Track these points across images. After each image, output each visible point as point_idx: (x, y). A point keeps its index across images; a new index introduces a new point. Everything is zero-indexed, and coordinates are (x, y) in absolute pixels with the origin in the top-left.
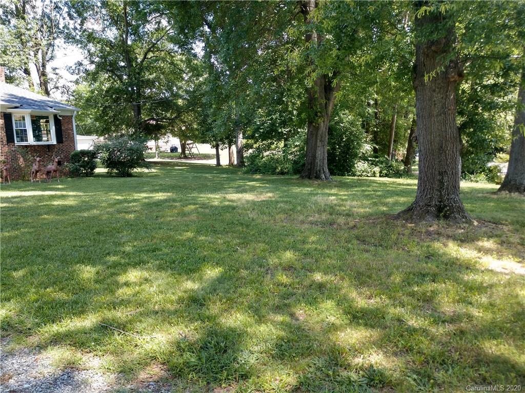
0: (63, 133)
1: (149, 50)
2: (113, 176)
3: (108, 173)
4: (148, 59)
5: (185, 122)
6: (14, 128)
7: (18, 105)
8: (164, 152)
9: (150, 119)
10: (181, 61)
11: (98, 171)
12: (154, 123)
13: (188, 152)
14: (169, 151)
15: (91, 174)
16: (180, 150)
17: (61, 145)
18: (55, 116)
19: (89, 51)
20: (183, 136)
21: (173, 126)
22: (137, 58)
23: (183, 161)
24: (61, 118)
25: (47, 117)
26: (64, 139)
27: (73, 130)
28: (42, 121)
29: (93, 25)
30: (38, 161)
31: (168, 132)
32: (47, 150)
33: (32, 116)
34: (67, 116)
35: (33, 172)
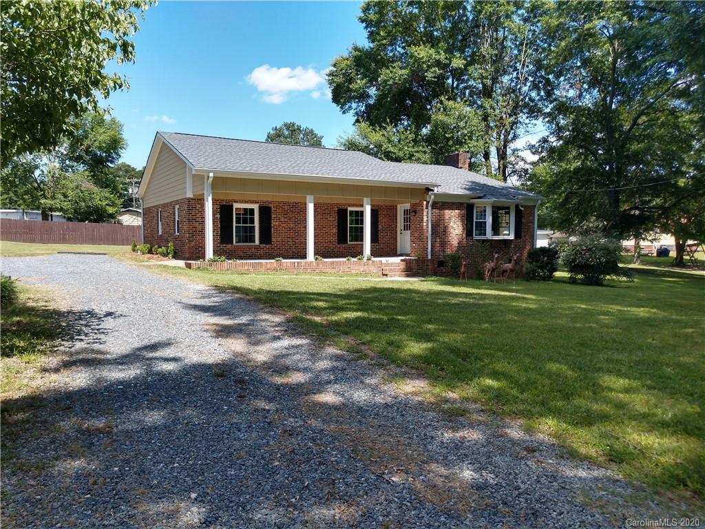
0: (523, 227)
1: (642, 113)
2: (578, 284)
3: (570, 278)
4: (638, 125)
5: (687, 212)
6: (475, 220)
7: (482, 195)
8: (646, 255)
9: (631, 209)
10: (691, 121)
11: (558, 274)
12: (637, 212)
13: (688, 258)
14: (655, 255)
15: (549, 277)
16: (673, 254)
17: (519, 240)
18: (517, 206)
19: (557, 124)
20: (681, 233)
21: (667, 218)
22: (621, 126)
23: (678, 270)
24: (523, 209)
25: (508, 208)
26: (523, 234)
27: (533, 223)
28: (500, 211)
29: (566, 92)
30: (496, 258)
31: (656, 227)
32: (504, 246)
33: (493, 207)
34: (529, 207)
35: (489, 270)
